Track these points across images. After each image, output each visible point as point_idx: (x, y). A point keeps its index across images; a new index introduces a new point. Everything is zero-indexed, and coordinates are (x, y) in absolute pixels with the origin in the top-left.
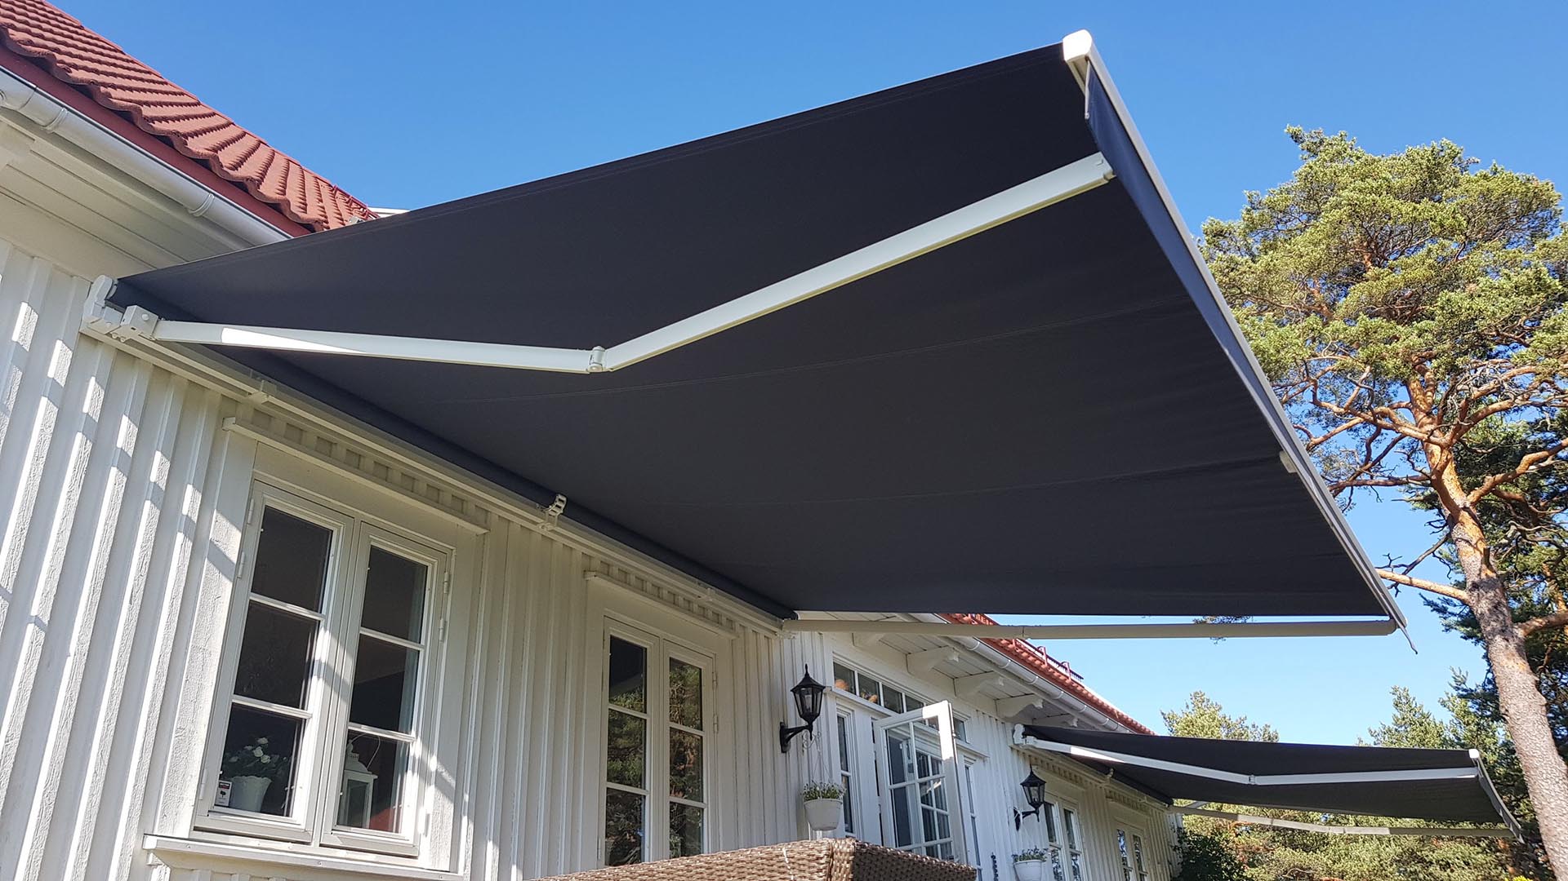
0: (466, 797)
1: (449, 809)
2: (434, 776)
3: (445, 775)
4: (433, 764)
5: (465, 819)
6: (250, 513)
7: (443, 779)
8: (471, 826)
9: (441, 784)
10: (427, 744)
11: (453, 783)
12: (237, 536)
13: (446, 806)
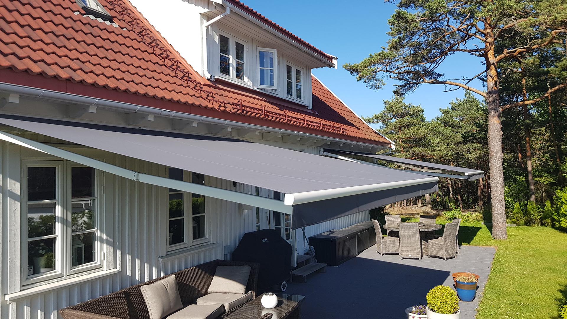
0: (118, 243)
1: (112, 249)
2: (105, 240)
3: (109, 239)
4: (104, 237)
5: (118, 251)
6: (22, 174)
7: (109, 241)
8: (120, 252)
9: (108, 243)
10: (102, 231)
11: (112, 241)
12: (18, 185)
13: (111, 248)
